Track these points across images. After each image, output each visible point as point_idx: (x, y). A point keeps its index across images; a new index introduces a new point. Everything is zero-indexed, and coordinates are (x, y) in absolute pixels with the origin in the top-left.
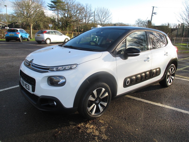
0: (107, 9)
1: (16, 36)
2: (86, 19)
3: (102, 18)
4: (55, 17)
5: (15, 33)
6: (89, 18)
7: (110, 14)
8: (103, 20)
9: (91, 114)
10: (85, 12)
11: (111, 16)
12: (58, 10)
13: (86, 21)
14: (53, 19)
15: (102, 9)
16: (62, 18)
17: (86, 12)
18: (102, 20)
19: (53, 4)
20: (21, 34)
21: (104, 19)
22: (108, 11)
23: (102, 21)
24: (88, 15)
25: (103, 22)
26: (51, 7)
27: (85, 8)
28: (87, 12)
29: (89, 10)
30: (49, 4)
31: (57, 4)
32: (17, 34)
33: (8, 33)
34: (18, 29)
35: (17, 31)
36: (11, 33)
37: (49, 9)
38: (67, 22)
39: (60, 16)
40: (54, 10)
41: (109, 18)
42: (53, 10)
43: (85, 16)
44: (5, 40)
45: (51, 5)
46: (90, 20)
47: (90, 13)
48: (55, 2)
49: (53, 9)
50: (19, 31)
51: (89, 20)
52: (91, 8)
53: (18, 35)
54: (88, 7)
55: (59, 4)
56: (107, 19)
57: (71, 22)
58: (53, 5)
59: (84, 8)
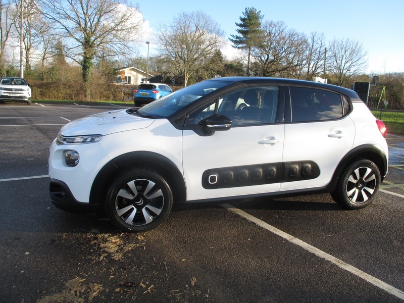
0: (357, 43)
1: (151, 97)
2: (309, 65)
3: (344, 61)
4: (241, 62)
5: (151, 91)
6: (318, 62)
7: (363, 53)
8: (346, 67)
9: (124, 221)
10: (308, 49)
11: (366, 57)
12: (249, 47)
13: (310, 69)
14: (237, 66)
15: (344, 43)
16: (255, 63)
17: (311, 50)
18: (343, 66)
19: (241, 36)
20: (160, 93)
21: (348, 64)
22: (358, 47)
23: (342, 68)
24: (316, 55)
25: (344, 72)
26: (237, 42)
27: (310, 41)
28: (313, 50)
29: (319, 46)
30: (233, 36)
31: (249, 36)
32: (153, 93)
33: (140, 90)
34: (157, 85)
35: (155, 87)
36: (144, 91)
37: (233, 47)
38: (264, 72)
39: (253, 60)
40: (242, 48)
41: (360, 62)
42: (239, 48)
43: (309, 59)
44: (133, 103)
45: (237, 37)
46: (318, 68)
47: (320, 51)
48: (246, 31)
49: (240, 46)
50: (157, 88)
51: (316, 66)
52: (323, 41)
53: (155, 96)
54: (315, 39)
55: (252, 35)
56: (354, 64)
57: (273, 71)
58: (241, 38)
59: (306, 41)
